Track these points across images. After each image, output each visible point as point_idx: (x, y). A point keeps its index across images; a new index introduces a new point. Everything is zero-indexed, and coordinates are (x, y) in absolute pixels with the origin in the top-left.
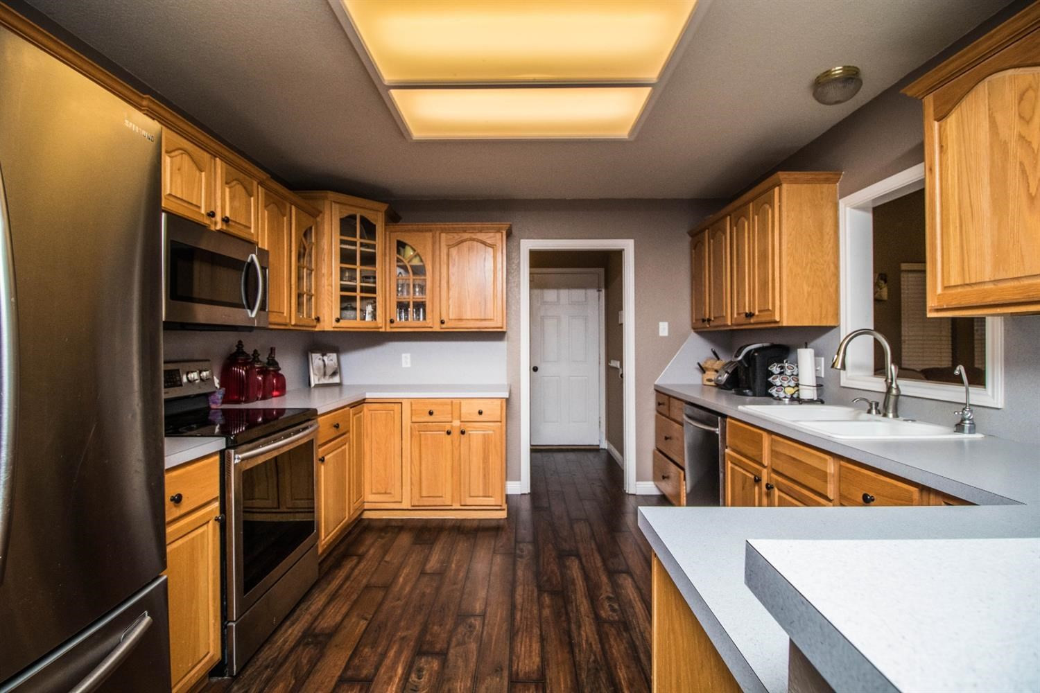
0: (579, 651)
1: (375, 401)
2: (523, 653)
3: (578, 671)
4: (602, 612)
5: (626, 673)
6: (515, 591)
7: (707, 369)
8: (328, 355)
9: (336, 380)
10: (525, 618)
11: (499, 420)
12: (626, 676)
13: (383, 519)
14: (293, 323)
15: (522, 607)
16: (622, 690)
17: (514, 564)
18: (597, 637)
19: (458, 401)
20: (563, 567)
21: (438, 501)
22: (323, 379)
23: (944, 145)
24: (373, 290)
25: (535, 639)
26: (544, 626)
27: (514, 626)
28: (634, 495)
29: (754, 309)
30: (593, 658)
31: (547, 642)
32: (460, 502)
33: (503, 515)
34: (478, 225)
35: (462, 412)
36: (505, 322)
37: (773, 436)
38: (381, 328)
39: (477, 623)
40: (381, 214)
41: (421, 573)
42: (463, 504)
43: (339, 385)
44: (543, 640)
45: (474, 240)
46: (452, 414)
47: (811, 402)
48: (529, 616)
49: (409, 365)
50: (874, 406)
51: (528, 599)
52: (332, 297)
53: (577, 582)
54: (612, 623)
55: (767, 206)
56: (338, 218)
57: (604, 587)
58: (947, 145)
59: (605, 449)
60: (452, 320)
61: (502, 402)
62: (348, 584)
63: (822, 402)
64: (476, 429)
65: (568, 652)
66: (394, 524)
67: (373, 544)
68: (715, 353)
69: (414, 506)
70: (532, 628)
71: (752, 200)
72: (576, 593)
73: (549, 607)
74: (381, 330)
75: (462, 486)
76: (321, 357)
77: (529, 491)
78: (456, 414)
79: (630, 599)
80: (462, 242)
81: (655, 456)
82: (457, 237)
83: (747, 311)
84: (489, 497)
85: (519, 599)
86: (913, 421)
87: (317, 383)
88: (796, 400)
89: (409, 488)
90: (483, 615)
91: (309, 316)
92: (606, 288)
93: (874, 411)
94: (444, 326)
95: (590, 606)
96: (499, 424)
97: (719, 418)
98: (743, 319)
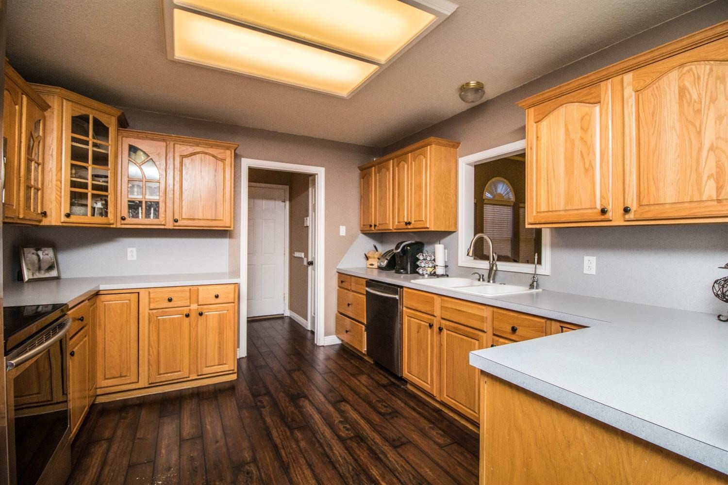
0: (339, 465)
1: (113, 292)
2: (300, 481)
3: (346, 480)
4: (341, 433)
5: (377, 470)
6: (271, 435)
7: (370, 257)
8: (43, 249)
9: (54, 273)
10: (289, 454)
11: (233, 301)
12: (377, 473)
13: (117, 401)
14: (21, 216)
15: (283, 446)
16: (379, 483)
17: (260, 413)
18: (346, 451)
19: (195, 288)
20: (299, 408)
21: (176, 375)
22: (37, 274)
23: (539, 136)
24: (106, 189)
25: (304, 467)
26: (306, 455)
27: (283, 462)
28: (323, 346)
29: (411, 218)
30: (351, 468)
31: (314, 466)
32: (197, 371)
33: (234, 377)
34: (212, 142)
35: (200, 297)
36: (232, 223)
37: (443, 298)
38: (113, 224)
39: (252, 468)
40: (114, 118)
41: (180, 441)
42: (200, 374)
43: (57, 278)
44: (310, 466)
45: (206, 153)
46: (190, 299)
47: (443, 276)
48: (291, 451)
49: (135, 258)
50: (481, 277)
51: (284, 438)
52: (61, 193)
53: (313, 416)
54: (351, 439)
55: (422, 157)
56: (71, 116)
57: (334, 416)
58: (541, 136)
59: (288, 316)
60: (184, 219)
61: (235, 287)
62: (107, 469)
63: (448, 276)
64: (211, 310)
65: (333, 469)
66: (130, 403)
67: (117, 425)
68: (375, 247)
69: (152, 384)
70: (297, 459)
71: (411, 152)
72: (317, 425)
73: (302, 440)
74: (112, 226)
75: (199, 359)
76: (35, 252)
77: (246, 355)
78: (194, 298)
79: (355, 419)
80: (194, 154)
81: (337, 318)
82: (190, 149)
83: (406, 220)
84: (223, 364)
85: (278, 441)
86: (504, 284)
87: (31, 277)
88: (434, 275)
89: (146, 368)
90: (254, 460)
91: (35, 209)
92: (290, 200)
93: (481, 280)
94: (176, 224)
95: (331, 430)
96: (232, 304)
97: (399, 289)
98: (403, 225)
